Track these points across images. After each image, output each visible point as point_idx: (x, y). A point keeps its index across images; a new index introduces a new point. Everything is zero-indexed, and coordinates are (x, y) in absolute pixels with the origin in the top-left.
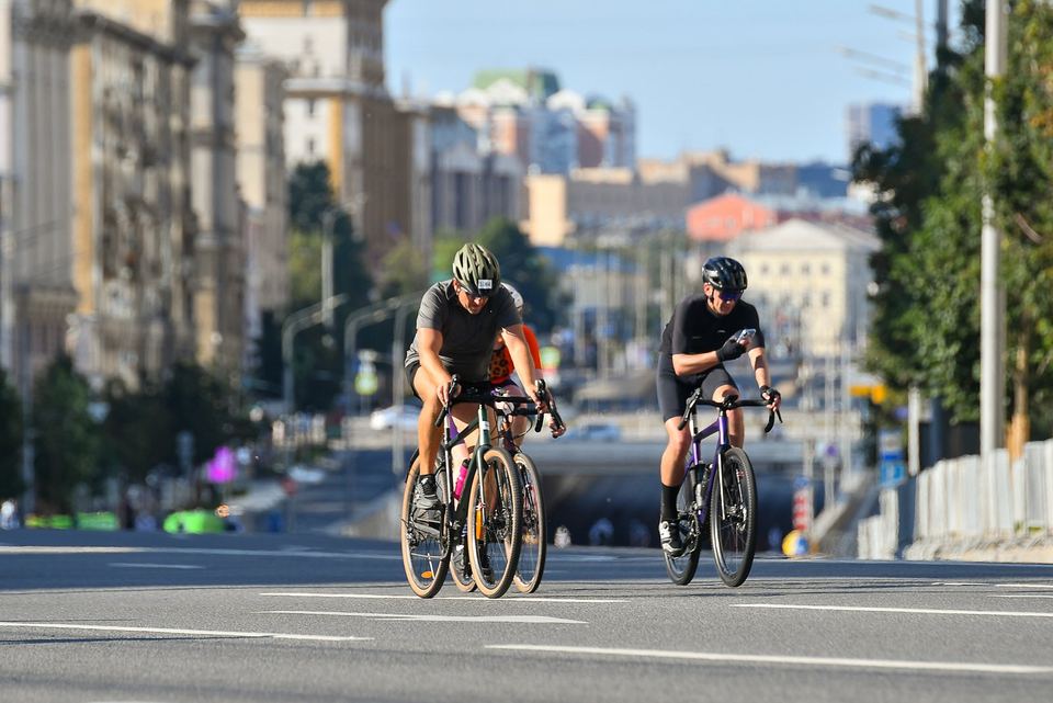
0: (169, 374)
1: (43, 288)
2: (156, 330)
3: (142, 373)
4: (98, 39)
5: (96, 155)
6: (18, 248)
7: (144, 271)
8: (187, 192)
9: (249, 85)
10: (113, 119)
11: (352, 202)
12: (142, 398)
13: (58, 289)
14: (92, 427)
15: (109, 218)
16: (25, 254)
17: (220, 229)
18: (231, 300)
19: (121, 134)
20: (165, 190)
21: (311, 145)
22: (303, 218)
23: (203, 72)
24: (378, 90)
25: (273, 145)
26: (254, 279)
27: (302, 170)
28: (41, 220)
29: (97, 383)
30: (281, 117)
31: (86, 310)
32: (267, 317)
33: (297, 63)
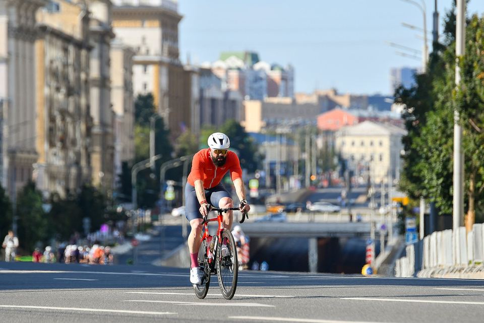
0: (79, 191)
1: (22, 152)
2: (73, 171)
3: (67, 190)
4: (48, 37)
5: (47, 91)
6: (10, 133)
7: (68, 143)
8: (88, 107)
9: (116, 58)
10: (54, 74)
11: (164, 113)
12: (67, 202)
13: (29, 152)
14: (45, 215)
15: (52, 119)
16: (14, 135)
17: (103, 124)
18: (108, 157)
19: (58, 81)
20: (78, 107)
21: (145, 86)
22: (141, 119)
23: (95, 52)
24: (176, 62)
25: (128, 86)
26: (119, 147)
27: (140, 97)
28: (22, 120)
29: (47, 195)
30: (132, 73)
31: (42, 161)
32: (125, 165)
33: (139, 48)
